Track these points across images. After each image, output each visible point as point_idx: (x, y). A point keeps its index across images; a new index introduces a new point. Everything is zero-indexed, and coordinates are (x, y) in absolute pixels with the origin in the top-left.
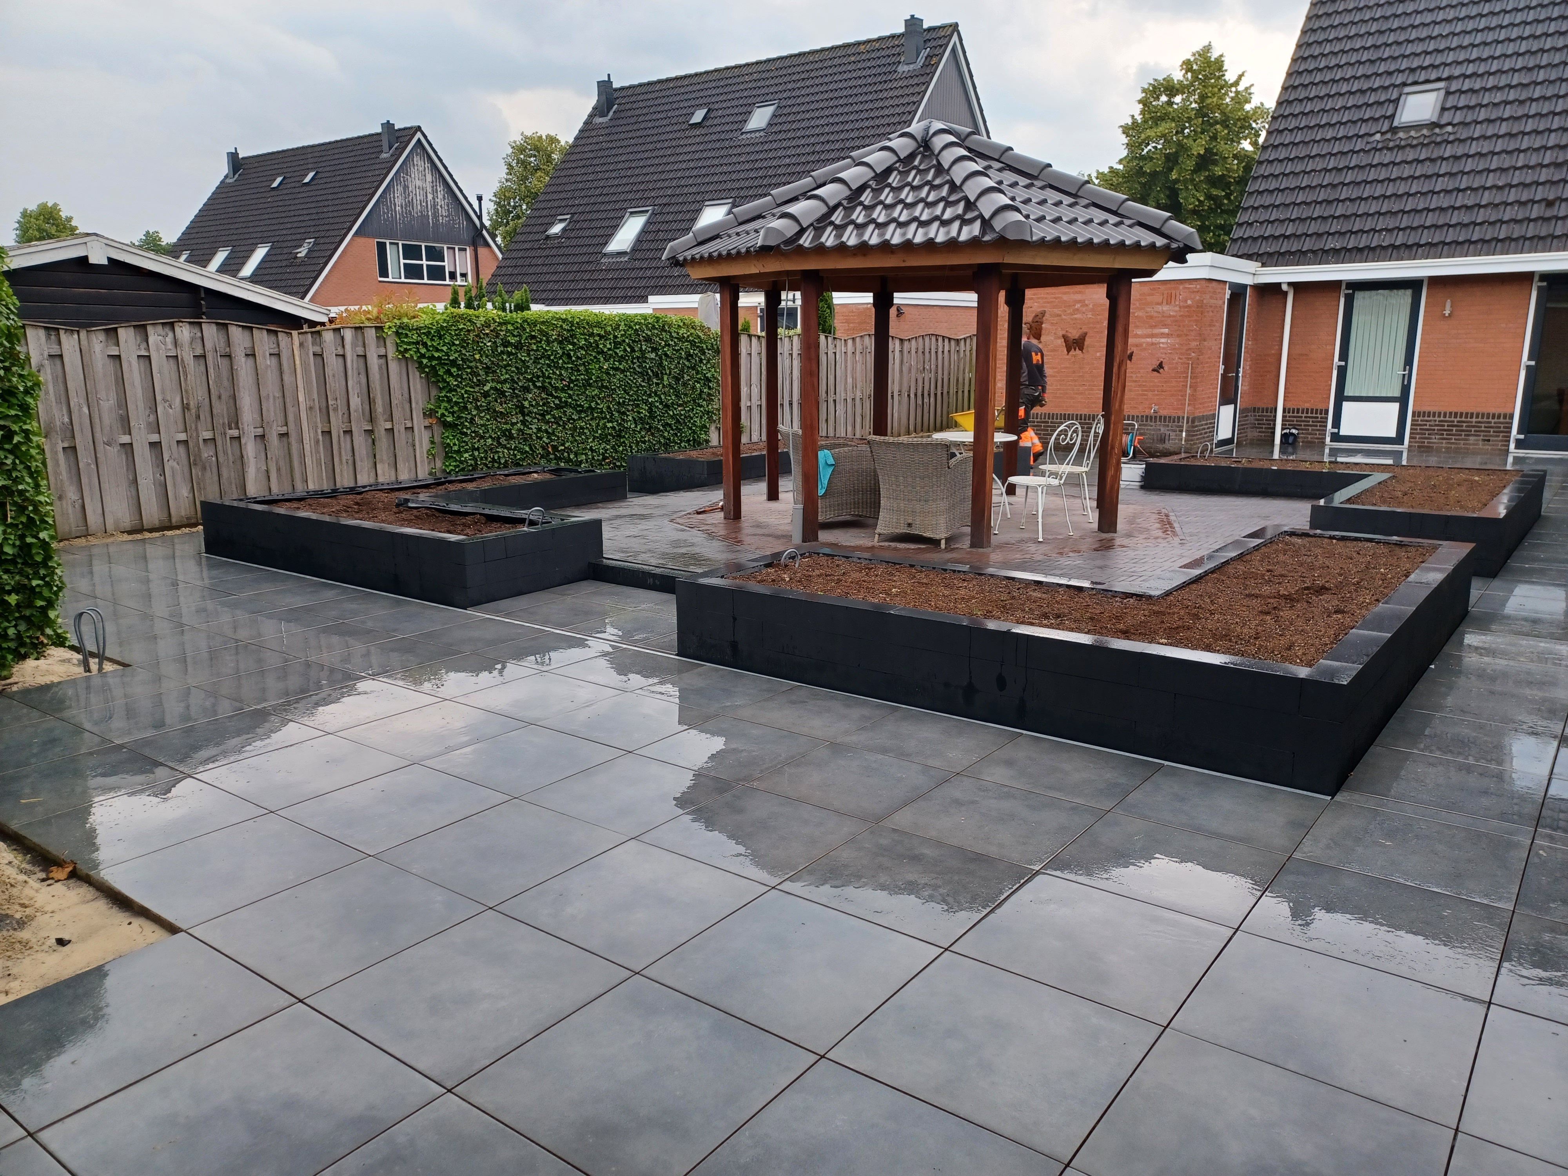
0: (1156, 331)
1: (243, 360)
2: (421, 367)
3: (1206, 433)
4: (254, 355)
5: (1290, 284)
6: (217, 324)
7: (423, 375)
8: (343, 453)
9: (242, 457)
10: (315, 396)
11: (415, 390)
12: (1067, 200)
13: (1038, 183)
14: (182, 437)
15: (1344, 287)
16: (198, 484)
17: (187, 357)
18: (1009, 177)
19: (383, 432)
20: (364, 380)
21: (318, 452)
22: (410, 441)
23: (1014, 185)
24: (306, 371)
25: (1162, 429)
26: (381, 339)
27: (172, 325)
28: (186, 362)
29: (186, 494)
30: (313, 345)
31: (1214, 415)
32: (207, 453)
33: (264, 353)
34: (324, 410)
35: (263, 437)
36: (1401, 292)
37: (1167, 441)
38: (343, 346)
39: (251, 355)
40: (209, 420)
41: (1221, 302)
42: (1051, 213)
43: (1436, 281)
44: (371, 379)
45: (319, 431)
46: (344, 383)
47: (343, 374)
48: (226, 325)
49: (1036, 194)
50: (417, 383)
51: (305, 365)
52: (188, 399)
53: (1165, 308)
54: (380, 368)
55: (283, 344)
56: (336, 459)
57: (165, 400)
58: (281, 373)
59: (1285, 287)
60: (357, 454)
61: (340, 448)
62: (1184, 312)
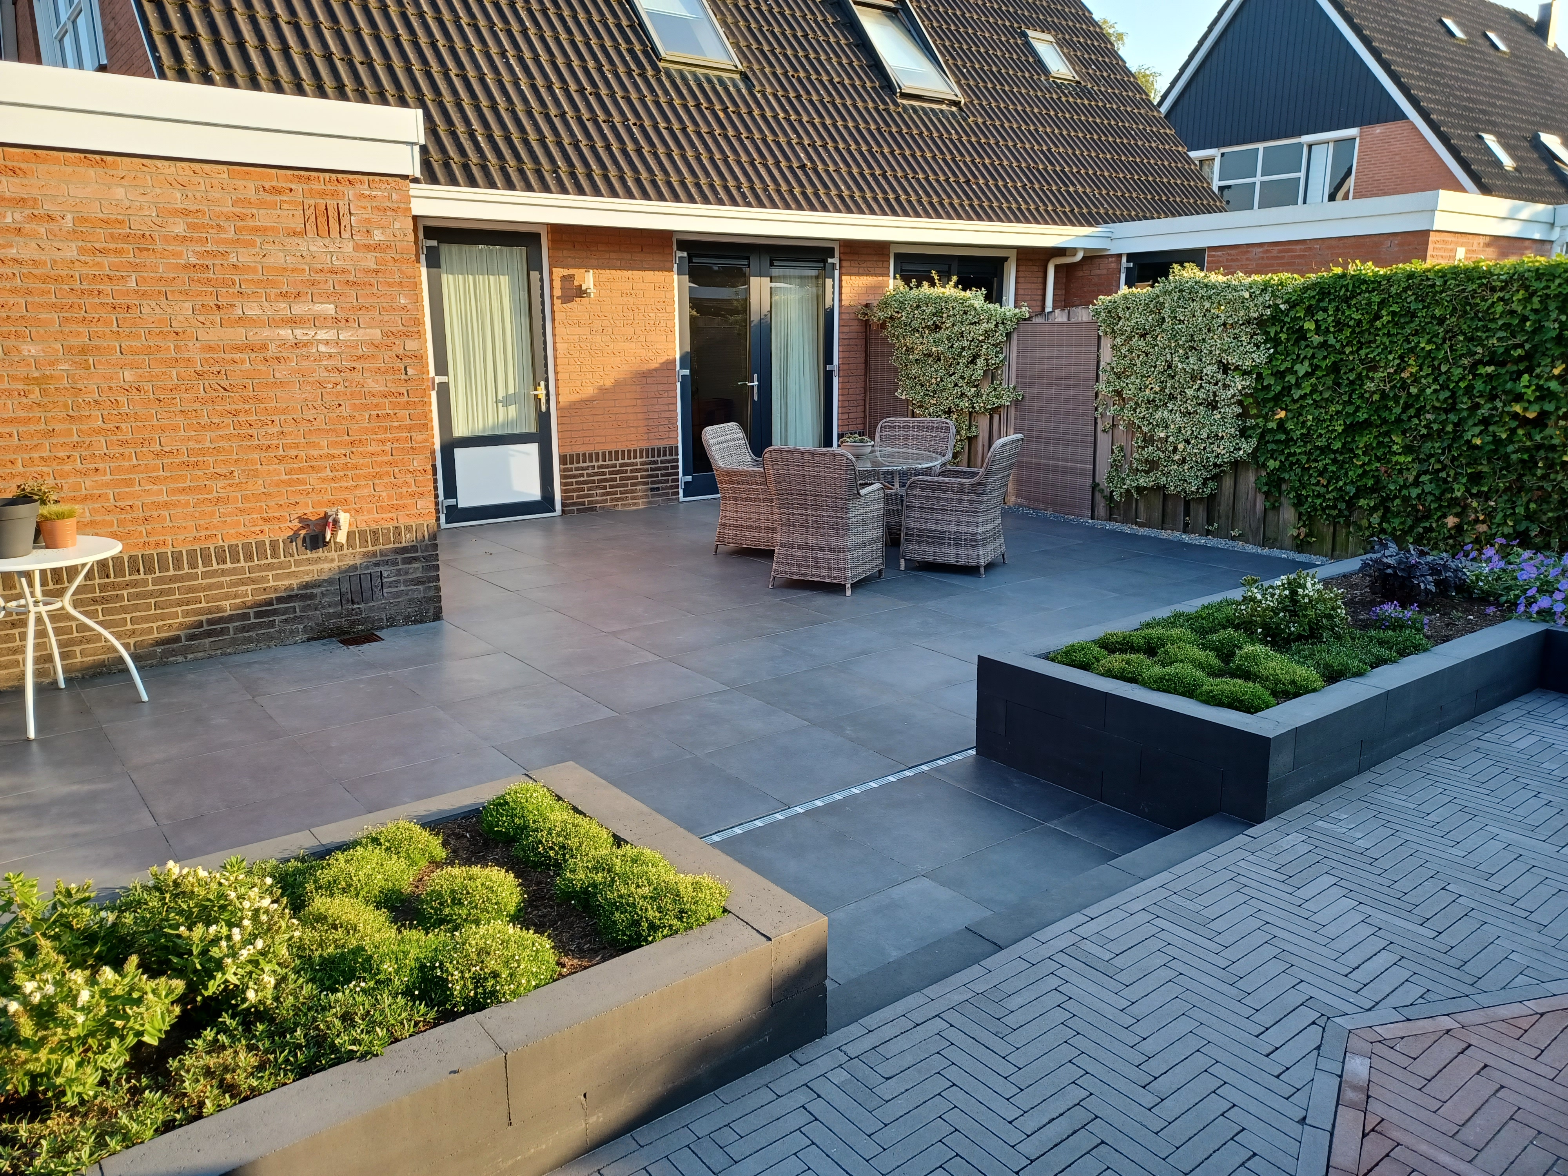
36: (505, 250)
62: (370, 261)
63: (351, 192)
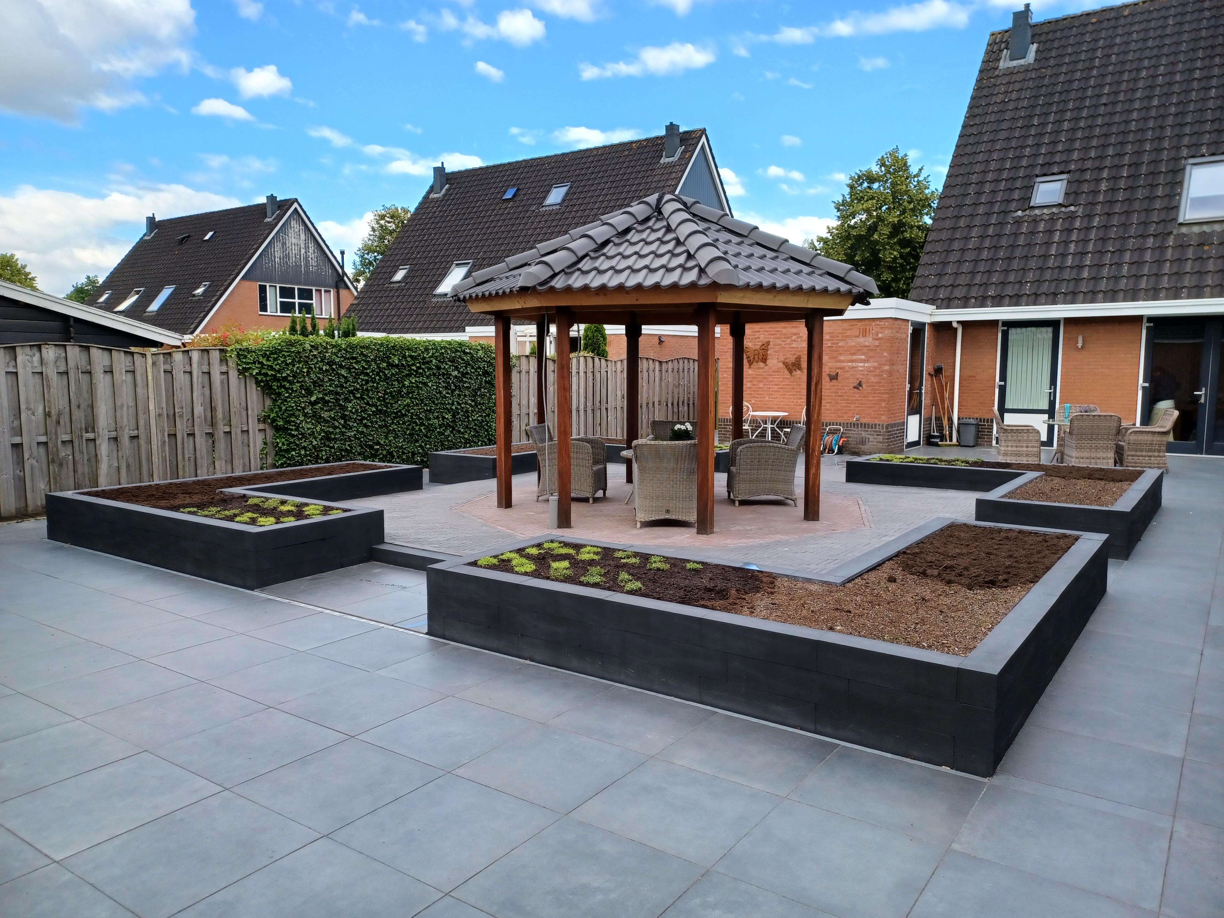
0: (855, 357)
1: (102, 376)
2: (258, 383)
3: (897, 437)
4: (112, 372)
5: (958, 322)
6: (80, 346)
7: (259, 389)
8: (186, 452)
9: (96, 455)
10: (164, 405)
11: (252, 402)
12: (769, 254)
13: (747, 241)
14: (43, 439)
15: (1000, 324)
16: (55, 478)
17: (51, 372)
18: (725, 236)
19: (222, 434)
20: (207, 392)
21: (163, 451)
22: (246, 441)
23: (728, 242)
24: (157, 385)
25: (863, 433)
26: (224, 360)
27: (39, 347)
28: (50, 378)
29: (43, 487)
30: (164, 364)
31: (904, 423)
32: (65, 452)
33: (121, 369)
34: (171, 417)
35: (116, 439)
36: (1044, 329)
37: (867, 443)
38: (191, 365)
39: (110, 371)
40: (68, 425)
41: (905, 336)
42: (756, 263)
43: (1070, 322)
44: (214, 391)
45: (166, 434)
46: (190, 394)
47: (189, 387)
48: (89, 347)
49: (746, 250)
50: (254, 393)
51: (156, 379)
52: (50, 408)
53: (861, 340)
54: (222, 382)
55: (137, 363)
56: (180, 457)
57: (28, 409)
58: (135, 385)
59: (955, 325)
60: (198, 452)
61: (183, 448)
62: (877, 343)
63: (873, 324)
